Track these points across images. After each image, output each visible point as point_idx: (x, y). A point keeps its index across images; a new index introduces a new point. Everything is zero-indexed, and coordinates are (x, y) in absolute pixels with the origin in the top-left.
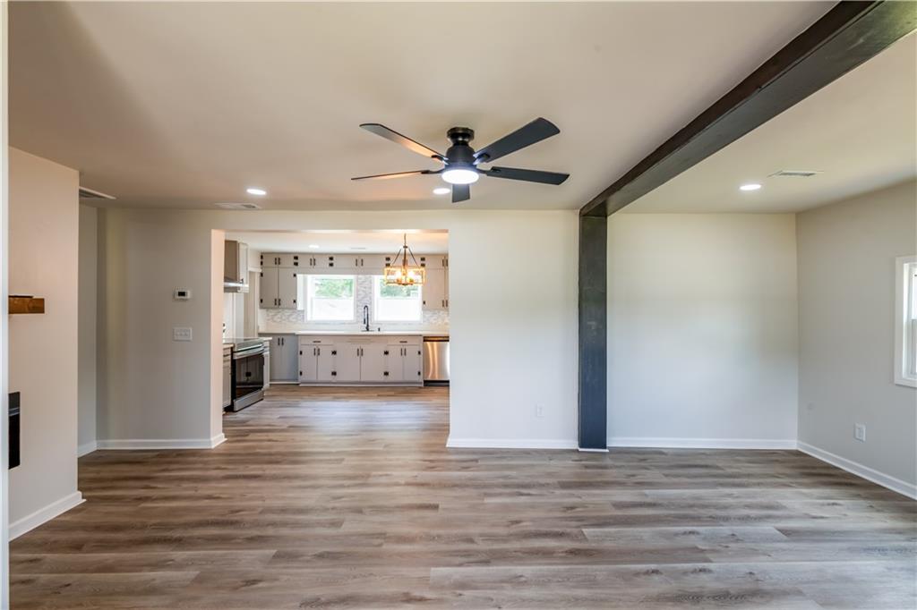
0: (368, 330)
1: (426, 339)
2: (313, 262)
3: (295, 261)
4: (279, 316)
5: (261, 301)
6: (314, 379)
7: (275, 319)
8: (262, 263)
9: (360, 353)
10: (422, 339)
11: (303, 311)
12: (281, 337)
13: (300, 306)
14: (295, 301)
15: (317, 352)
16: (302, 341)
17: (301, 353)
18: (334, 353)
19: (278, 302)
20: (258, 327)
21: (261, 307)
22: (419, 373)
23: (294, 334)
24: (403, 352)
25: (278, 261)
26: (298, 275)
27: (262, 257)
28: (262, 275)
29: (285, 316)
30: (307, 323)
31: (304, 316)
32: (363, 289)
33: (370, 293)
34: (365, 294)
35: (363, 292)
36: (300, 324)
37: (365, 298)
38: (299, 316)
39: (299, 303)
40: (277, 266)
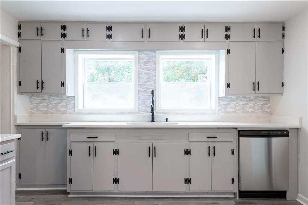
0: (153, 121)
1: (243, 133)
2: (86, 33)
3: (63, 32)
4: (45, 104)
5: (20, 84)
6: (89, 188)
7: (40, 107)
8: (19, 35)
9: (152, 152)
10: (236, 133)
12: (44, 131)
13: (69, 90)
14: (63, 84)
15: (93, 152)
16: (74, 137)
17: (71, 153)
18: (116, 152)
19: (41, 85)
20: (15, 117)
21: (20, 93)
22: (233, 181)
23: (60, 127)
24: (211, 152)
25: (40, 32)
26: (67, 50)
27: (20, 27)
28: (20, 50)
29: (51, 104)
30: (78, 113)
31: (74, 103)
32: (145, 71)
33: (155, 76)
34: (148, 77)
35: (146, 75)
36: (70, 113)
37: (148, 83)
38: (68, 103)
39: (68, 86)
40: (39, 38)
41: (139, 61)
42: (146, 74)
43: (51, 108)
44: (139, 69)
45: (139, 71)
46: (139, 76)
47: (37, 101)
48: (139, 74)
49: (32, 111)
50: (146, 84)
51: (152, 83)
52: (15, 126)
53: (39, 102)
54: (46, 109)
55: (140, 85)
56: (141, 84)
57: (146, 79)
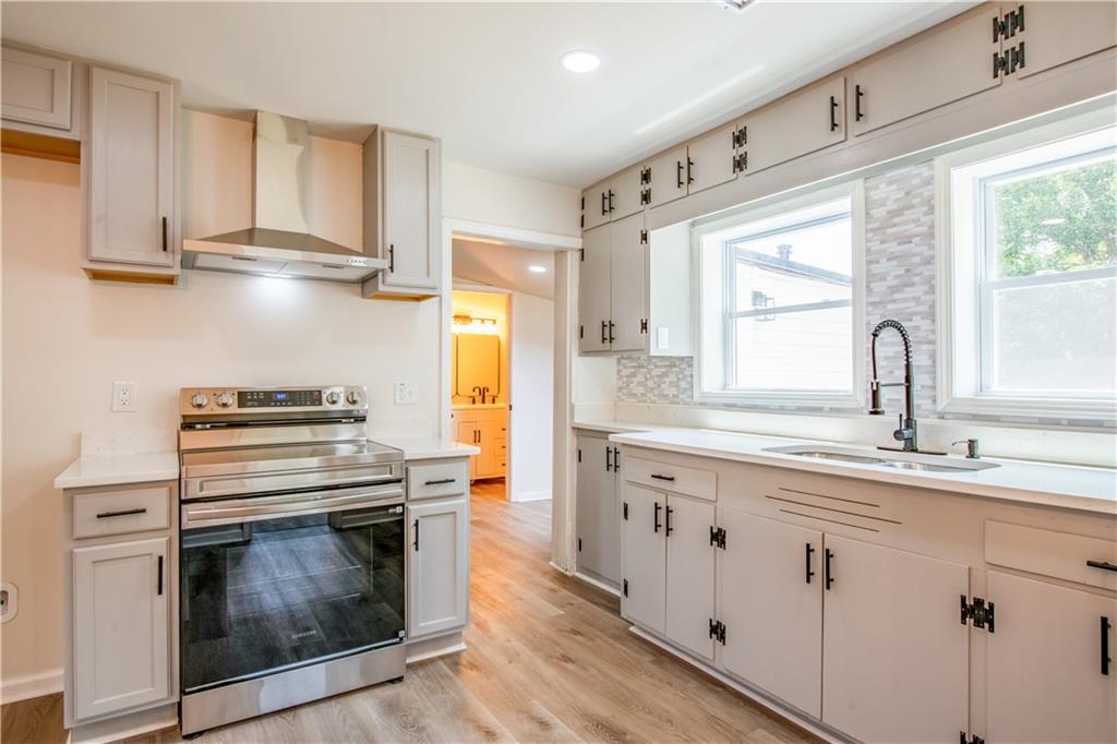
0: (908, 446)
2: (685, 174)
3: (645, 187)
4: (640, 378)
5: (583, 331)
6: (657, 627)
7: (634, 386)
8: (583, 222)
9: (820, 568)
11: (688, 361)
13: (664, 341)
14: (644, 326)
15: (663, 521)
17: (626, 512)
18: (719, 538)
19: (608, 332)
25: (608, 203)
26: (652, 235)
27: (583, 203)
28: (583, 254)
29: (652, 377)
30: (701, 404)
31: (692, 376)
32: (893, 247)
33: (929, 261)
34: (902, 271)
35: (895, 263)
36: (685, 403)
37: (903, 292)
38: (681, 376)
39: (660, 329)
40: (607, 218)
41: (867, 214)
42: (896, 258)
43: (652, 389)
44: (869, 245)
45: (868, 251)
46: (868, 270)
47: (628, 371)
48: (869, 263)
49: (620, 394)
50: (896, 296)
51: (919, 290)
52: (574, 428)
53: (632, 373)
54: (641, 390)
55: (873, 303)
56: (877, 299)
57: (896, 277)
